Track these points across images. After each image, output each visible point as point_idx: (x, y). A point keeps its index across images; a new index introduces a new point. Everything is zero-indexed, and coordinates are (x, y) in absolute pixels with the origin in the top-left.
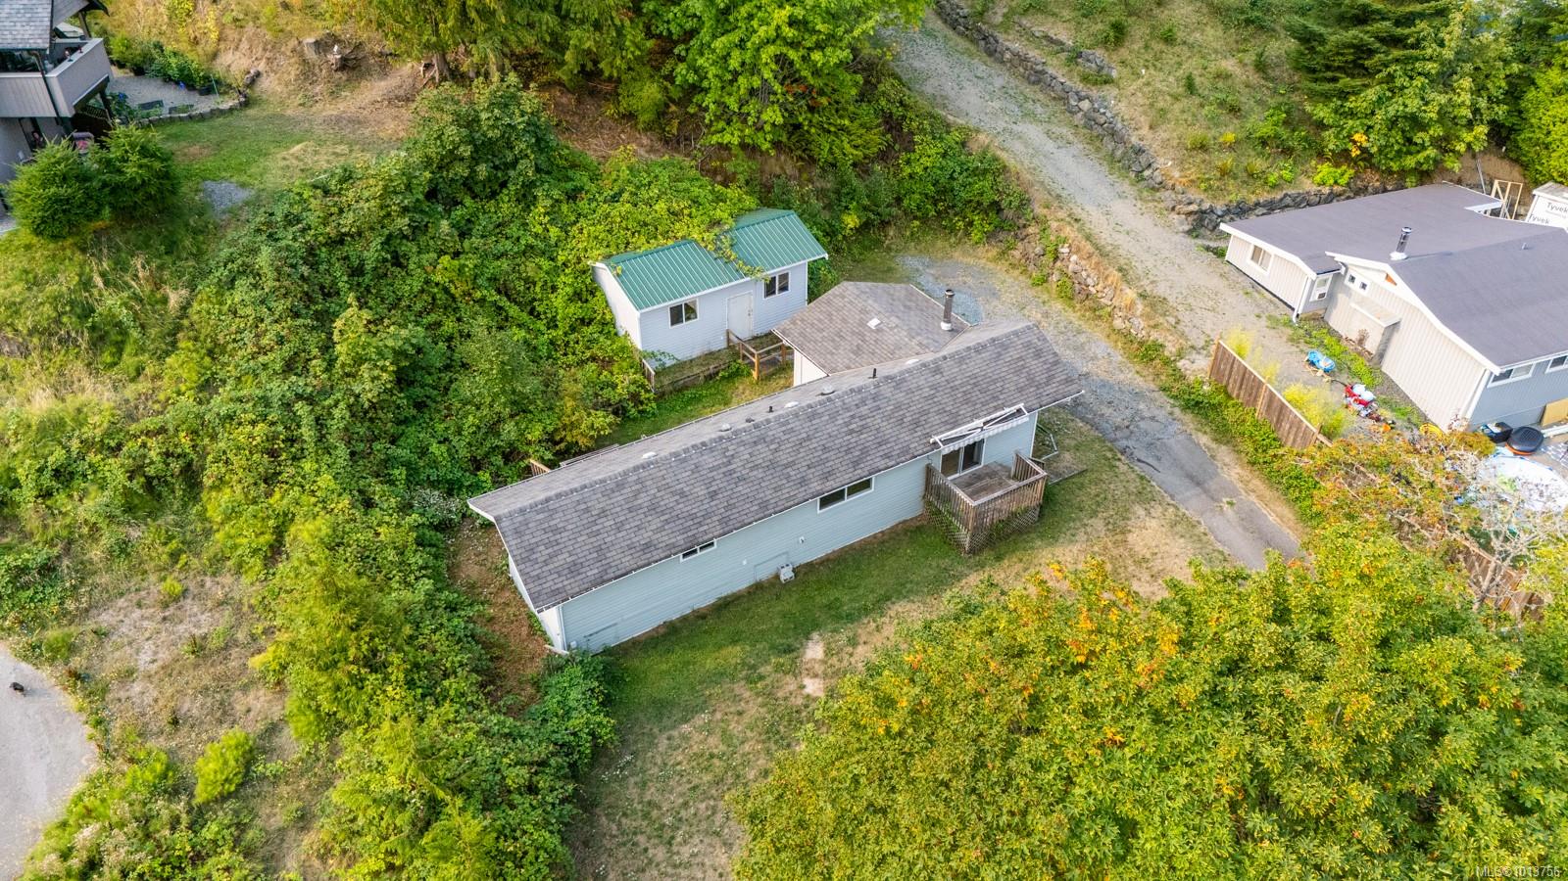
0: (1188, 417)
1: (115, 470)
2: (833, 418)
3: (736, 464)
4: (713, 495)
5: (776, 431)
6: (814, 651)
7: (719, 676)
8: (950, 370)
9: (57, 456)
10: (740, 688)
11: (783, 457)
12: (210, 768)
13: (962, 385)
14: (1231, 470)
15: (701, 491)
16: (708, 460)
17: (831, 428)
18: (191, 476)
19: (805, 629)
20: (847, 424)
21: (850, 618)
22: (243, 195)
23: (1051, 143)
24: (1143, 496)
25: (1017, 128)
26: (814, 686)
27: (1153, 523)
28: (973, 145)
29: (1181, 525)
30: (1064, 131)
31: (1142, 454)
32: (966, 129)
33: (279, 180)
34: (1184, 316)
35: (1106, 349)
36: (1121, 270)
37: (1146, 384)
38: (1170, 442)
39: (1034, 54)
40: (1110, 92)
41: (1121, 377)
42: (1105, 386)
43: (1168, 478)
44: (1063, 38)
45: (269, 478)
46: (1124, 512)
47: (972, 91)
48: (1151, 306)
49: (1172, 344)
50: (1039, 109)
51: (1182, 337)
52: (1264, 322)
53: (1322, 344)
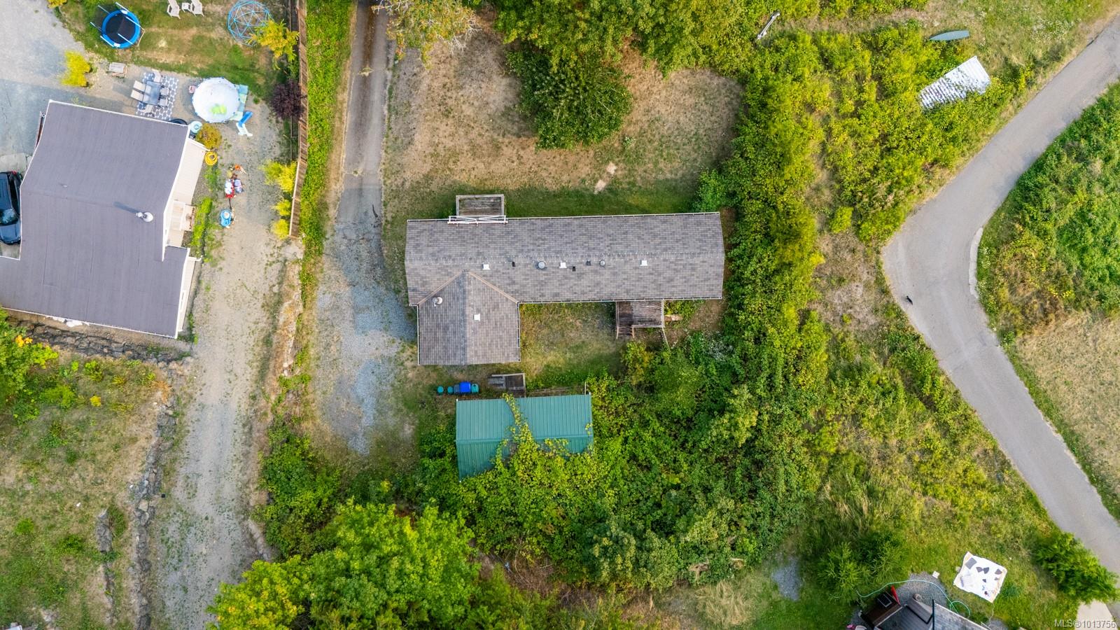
0: (327, 229)
2: (549, 248)
3: (607, 243)
4: (626, 233)
5: (581, 251)
6: (601, 185)
8: (472, 252)
9: (889, 402)
10: (639, 183)
11: (584, 238)
12: (845, 218)
13: (472, 243)
14: (337, 188)
15: (630, 236)
16: (620, 248)
17: (553, 244)
19: (599, 197)
20: (544, 244)
21: (577, 193)
22: (778, 575)
23: (201, 482)
24: (396, 194)
25: (210, 511)
26: (612, 168)
27: (408, 175)
28: (264, 497)
29: (392, 170)
30: (179, 493)
31: (373, 220)
32: (259, 516)
33: (755, 581)
34: (264, 289)
35: (323, 298)
36: (267, 341)
37: (326, 262)
38: (350, 219)
39: (130, 583)
40: (122, 498)
41: (334, 273)
42: (348, 271)
43: (372, 200)
44: (100, 580)
45: (799, 357)
46: (416, 187)
47: (205, 574)
48: (280, 303)
49: (294, 272)
50: (172, 529)
51: (283, 273)
52: (222, 264)
53: (204, 235)
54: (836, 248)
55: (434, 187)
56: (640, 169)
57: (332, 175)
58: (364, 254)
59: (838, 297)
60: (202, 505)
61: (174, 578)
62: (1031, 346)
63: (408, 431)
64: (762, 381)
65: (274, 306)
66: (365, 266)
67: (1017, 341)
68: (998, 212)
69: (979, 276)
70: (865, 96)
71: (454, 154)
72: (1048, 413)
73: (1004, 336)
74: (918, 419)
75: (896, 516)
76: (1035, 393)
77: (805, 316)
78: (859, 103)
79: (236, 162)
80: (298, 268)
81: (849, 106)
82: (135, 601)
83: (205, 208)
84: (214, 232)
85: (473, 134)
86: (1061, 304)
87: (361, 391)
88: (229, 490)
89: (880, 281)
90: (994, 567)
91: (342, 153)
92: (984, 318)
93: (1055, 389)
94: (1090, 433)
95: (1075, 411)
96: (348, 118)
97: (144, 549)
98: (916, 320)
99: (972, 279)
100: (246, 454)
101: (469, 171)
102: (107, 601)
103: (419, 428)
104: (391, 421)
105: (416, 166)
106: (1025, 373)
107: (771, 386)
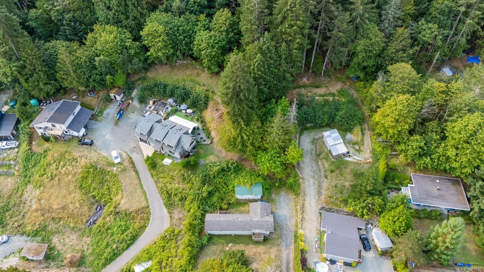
0: (294, 237)
1: (180, 195)
3: (230, 224)
5: (236, 222)
6: (230, 245)
7: (220, 243)
9: (176, 193)
10: (221, 245)
11: (235, 225)
12: (176, 232)
13: (259, 225)
14: (292, 247)
15: (225, 225)
17: (242, 224)
18: (186, 198)
19: (231, 242)
20: (244, 224)
21: (236, 243)
22: (203, 163)
23: (312, 184)
24: (278, 245)
25: (310, 179)
26: (227, 249)
27: (276, 249)
28: (300, 181)
29: (279, 251)
30: (316, 183)
31: (284, 239)
32: (300, 178)
33: (207, 162)
34: (306, 223)
35: (293, 222)
36: (303, 211)
37: (293, 230)
38: (289, 239)
39: (321, 167)
40: (326, 180)
41: (291, 227)
42: (288, 227)
43: (284, 244)
44: (326, 167)
45: (192, 202)
46: (274, 246)
47: (309, 169)
48: (302, 219)
49: (299, 226)
50: (316, 176)
51: (302, 226)
52: (316, 229)
53: (321, 236)
54: (179, 226)
55: (269, 246)
56: (221, 248)
57: (293, 250)
58: (285, 231)
59: (181, 216)
60: (311, 181)
61: (314, 168)
62: (144, 204)
63: (273, 196)
64: (200, 198)
65: (303, 219)
66: (285, 228)
67: (146, 205)
68: (141, 235)
69: (149, 220)
70: (166, 262)
71: (265, 253)
72: (144, 191)
73: (148, 207)
74: (171, 189)
75: (180, 171)
76: (145, 195)
77: (189, 211)
78: (167, 260)
79: (316, 253)
80: (299, 227)
81: (170, 259)
82: (320, 164)
83: (322, 242)
84: (319, 236)
85: (260, 258)
86: (135, 212)
87: (284, 203)
88: (307, 183)
89: (171, 219)
90: (165, 163)
91: (292, 255)
92: (151, 211)
93: (142, 195)
94: (138, 187)
95: (139, 191)
96: (291, 265)
97: (321, 173)
98: (165, 210)
99: (151, 219)
100: (304, 189)
101: (261, 249)
102: (324, 163)
103: (271, 196)
104: (277, 197)
105: (273, 251)
106: (146, 199)
107: (199, 197)
